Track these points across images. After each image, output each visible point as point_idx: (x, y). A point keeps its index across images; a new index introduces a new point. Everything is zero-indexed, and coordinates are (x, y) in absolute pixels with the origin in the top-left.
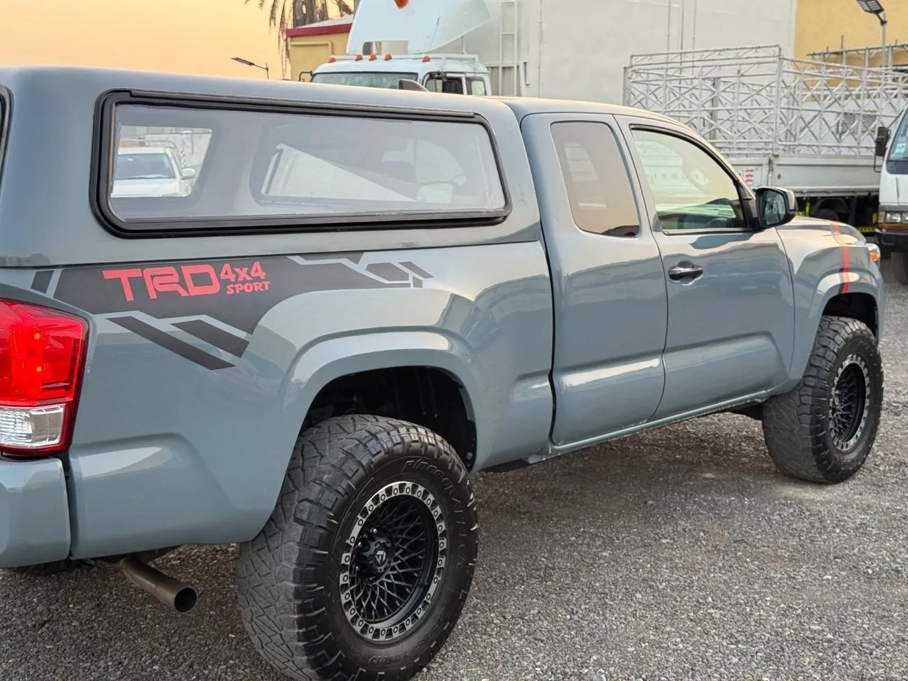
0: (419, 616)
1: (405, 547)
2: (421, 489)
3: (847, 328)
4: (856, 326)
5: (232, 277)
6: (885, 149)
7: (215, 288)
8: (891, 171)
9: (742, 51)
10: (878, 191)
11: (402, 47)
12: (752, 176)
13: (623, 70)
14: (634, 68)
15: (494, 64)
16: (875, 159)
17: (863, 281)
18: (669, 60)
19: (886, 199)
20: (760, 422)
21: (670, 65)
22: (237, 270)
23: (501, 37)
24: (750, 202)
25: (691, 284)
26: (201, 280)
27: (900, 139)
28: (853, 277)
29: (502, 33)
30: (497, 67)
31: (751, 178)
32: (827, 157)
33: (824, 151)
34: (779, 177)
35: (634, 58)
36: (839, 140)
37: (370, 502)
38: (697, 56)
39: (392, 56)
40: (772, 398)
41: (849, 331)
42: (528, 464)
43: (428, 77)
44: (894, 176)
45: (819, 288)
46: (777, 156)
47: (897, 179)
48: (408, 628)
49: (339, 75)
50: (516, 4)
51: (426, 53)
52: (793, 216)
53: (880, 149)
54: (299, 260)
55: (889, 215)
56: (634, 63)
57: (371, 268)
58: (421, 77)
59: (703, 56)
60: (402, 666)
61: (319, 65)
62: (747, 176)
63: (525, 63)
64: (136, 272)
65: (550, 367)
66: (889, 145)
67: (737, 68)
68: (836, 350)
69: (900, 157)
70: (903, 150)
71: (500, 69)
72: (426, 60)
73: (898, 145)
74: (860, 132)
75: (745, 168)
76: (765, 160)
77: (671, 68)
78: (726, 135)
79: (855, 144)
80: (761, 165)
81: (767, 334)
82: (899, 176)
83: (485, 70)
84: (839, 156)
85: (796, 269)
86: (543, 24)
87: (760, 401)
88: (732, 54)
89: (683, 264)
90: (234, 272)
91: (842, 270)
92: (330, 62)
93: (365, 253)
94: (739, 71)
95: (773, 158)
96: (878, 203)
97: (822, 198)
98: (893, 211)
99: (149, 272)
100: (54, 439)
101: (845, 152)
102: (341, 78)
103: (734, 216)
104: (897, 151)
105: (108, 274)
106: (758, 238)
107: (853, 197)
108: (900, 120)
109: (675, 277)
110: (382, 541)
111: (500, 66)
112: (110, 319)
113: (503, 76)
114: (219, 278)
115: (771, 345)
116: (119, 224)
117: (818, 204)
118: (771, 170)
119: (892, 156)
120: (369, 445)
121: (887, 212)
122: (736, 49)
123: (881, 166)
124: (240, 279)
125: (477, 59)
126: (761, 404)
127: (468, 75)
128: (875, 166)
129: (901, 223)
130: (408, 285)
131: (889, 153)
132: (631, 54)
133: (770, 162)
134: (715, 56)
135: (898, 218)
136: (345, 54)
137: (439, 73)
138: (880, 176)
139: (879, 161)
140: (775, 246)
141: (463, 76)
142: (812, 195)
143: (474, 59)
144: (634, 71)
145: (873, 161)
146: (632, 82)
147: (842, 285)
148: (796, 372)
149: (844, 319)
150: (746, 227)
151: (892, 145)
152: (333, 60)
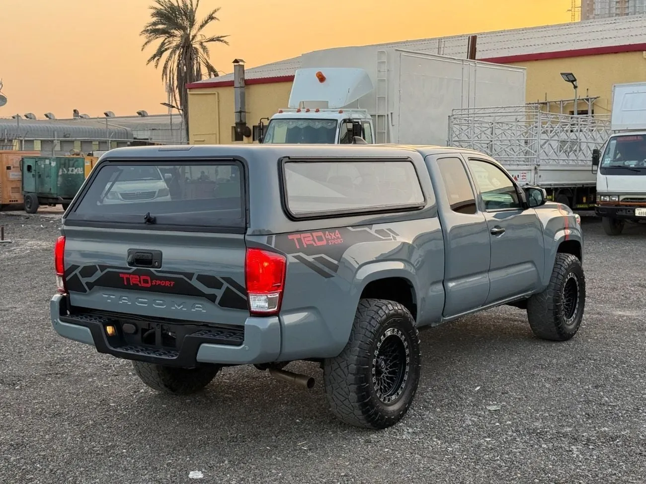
0: (403, 387)
1: (391, 358)
2: (400, 332)
3: (568, 258)
4: (572, 258)
5: (330, 237)
6: (599, 162)
7: (324, 243)
8: (603, 173)
9: (518, 108)
10: (596, 184)
11: (325, 105)
12: (525, 176)
13: (448, 117)
14: (454, 116)
15: (373, 113)
16: (592, 167)
17: (573, 234)
18: (475, 112)
19: (600, 188)
20: (526, 310)
21: (476, 115)
22: (331, 234)
23: (377, 98)
24: (522, 194)
25: (500, 236)
26: (320, 239)
27: (606, 156)
28: (568, 232)
29: (377, 96)
30: (375, 115)
31: (525, 177)
32: (563, 165)
33: (561, 162)
34: (540, 176)
35: (454, 111)
36: (568, 156)
37: (382, 337)
38: (492, 110)
39: (320, 110)
40: (533, 295)
41: (570, 260)
42: (431, 327)
43: (343, 121)
44: (605, 176)
45: (555, 238)
46: (539, 165)
47: (606, 178)
48: (400, 393)
49: (288, 120)
50: (386, 80)
51: (340, 108)
52: (545, 202)
53: (595, 161)
54: (350, 228)
55: (602, 197)
56: (454, 114)
57: (377, 231)
58: (339, 122)
59: (495, 110)
60: (401, 411)
61: (273, 115)
62: (523, 176)
63: (392, 113)
64: (298, 236)
65: (443, 278)
66: (601, 159)
67: (515, 117)
68: (563, 274)
69: (608, 166)
70: (609, 162)
71: (377, 116)
72: (341, 112)
73: (606, 159)
74: (578, 151)
75: (521, 172)
76: (533, 168)
77: (477, 117)
78: (509, 153)
79: (576, 159)
80: (530, 170)
81: (532, 262)
82: (607, 176)
83: (370, 117)
84: (568, 165)
85: (545, 227)
86: (401, 92)
87: (527, 297)
88: (512, 110)
89: (496, 227)
90: (330, 235)
91: (565, 228)
92: (280, 113)
93: (374, 225)
94: (516, 119)
95: (537, 167)
96: (596, 191)
97: (560, 188)
98: (605, 195)
99: (303, 235)
100: (275, 308)
101: (571, 162)
102: (289, 122)
103: (513, 201)
104: (606, 162)
105: (290, 237)
106: (525, 212)
107: (575, 187)
108: (606, 146)
109: (493, 233)
110: (383, 357)
111: (377, 115)
112: (293, 256)
113: (378, 120)
114: (325, 237)
115: (534, 269)
116: (293, 215)
117: (559, 191)
118: (536, 173)
119: (603, 165)
120: (379, 312)
121: (601, 196)
122: (514, 107)
123: (597, 171)
124: (333, 238)
125: (366, 110)
126: (527, 299)
127: (362, 120)
128: (592, 170)
129: (609, 201)
130: (391, 239)
131: (601, 164)
132: (453, 108)
133: (536, 168)
134: (502, 110)
135: (607, 199)
136: (288, 108)
137: (349, 119)
138: (596, 176)
139: (595, 168)
140: (535, 215)
141: (359, 121)
142: (556, 187)
143: (365, 111)
144: (454, 118)
145: (591, 168)
146: (455, 124)
147: (566, 236)
148: (546, 281)
149: (567, 254)
150: (520, 207)
151: (603, 159)
152: (281, 112)
